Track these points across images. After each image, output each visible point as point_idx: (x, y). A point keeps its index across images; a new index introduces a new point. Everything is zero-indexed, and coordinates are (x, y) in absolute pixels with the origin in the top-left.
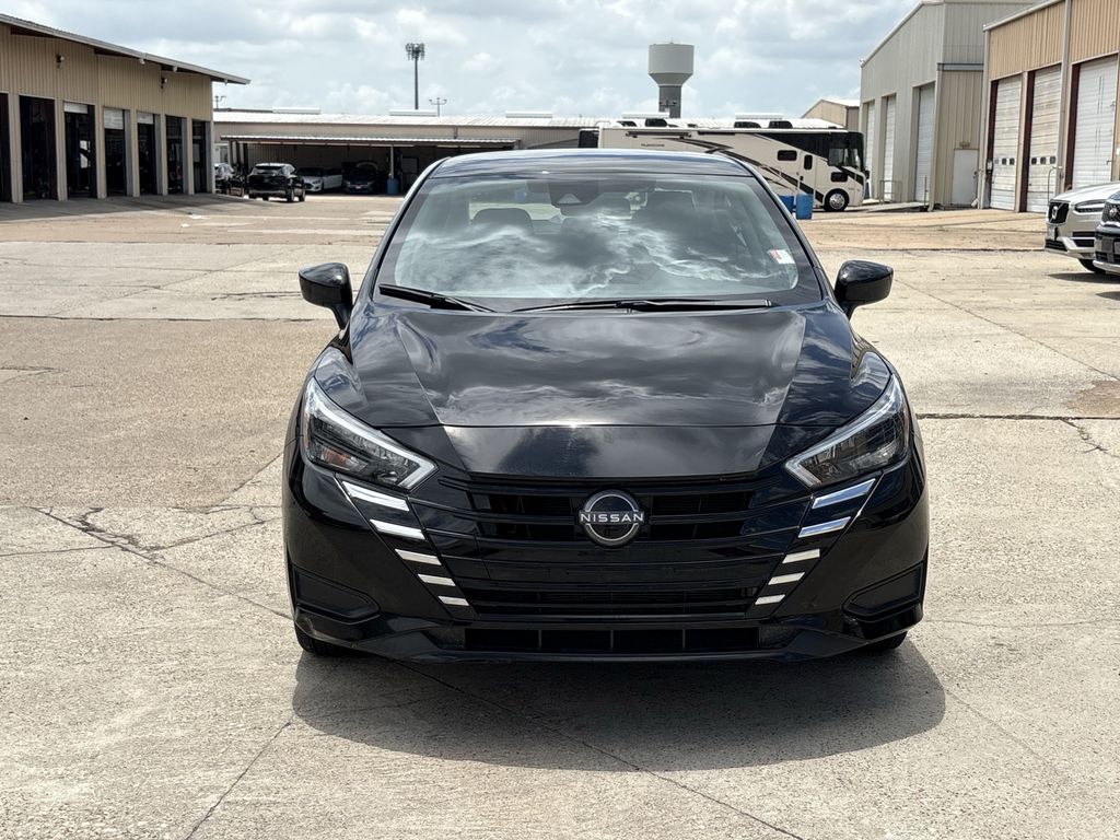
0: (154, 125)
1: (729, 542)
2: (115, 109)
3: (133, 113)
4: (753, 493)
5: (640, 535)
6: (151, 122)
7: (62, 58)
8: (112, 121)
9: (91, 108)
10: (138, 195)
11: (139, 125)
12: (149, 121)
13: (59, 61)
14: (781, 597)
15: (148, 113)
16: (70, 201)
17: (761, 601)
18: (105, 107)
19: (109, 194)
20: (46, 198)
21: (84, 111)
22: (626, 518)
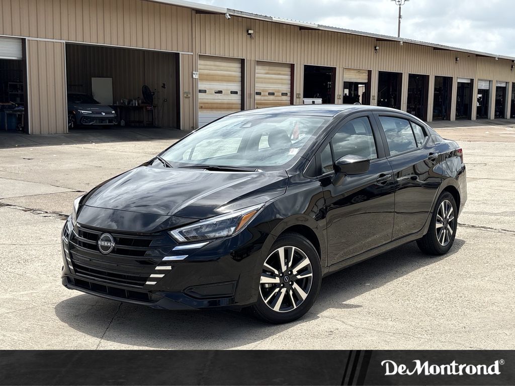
0: (506, 87)
1: (140, 258)
2: (486, 80)
3: (494, 82)
4: (151, 240)
5: (113, 251)
6: (505, 86)
7: (458, 59)
8: (484, 86)
9: (472, 80)
10: (493, 118)
11: (497, 87)
12: (503, 85)
13: (457, 60)
14: (155, 283)
15: (503, 82)
16: (457, 121)
17: (148, 283)
18: (479, 80)
19: (477, 118)
20: (446, 120)
21: (469, 82)
22: (109, 244)
